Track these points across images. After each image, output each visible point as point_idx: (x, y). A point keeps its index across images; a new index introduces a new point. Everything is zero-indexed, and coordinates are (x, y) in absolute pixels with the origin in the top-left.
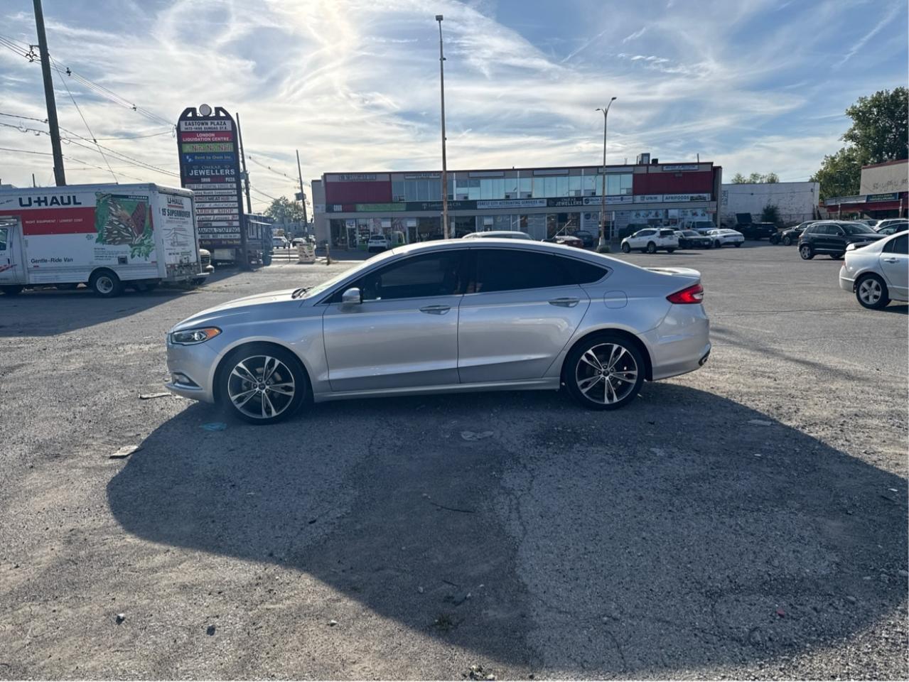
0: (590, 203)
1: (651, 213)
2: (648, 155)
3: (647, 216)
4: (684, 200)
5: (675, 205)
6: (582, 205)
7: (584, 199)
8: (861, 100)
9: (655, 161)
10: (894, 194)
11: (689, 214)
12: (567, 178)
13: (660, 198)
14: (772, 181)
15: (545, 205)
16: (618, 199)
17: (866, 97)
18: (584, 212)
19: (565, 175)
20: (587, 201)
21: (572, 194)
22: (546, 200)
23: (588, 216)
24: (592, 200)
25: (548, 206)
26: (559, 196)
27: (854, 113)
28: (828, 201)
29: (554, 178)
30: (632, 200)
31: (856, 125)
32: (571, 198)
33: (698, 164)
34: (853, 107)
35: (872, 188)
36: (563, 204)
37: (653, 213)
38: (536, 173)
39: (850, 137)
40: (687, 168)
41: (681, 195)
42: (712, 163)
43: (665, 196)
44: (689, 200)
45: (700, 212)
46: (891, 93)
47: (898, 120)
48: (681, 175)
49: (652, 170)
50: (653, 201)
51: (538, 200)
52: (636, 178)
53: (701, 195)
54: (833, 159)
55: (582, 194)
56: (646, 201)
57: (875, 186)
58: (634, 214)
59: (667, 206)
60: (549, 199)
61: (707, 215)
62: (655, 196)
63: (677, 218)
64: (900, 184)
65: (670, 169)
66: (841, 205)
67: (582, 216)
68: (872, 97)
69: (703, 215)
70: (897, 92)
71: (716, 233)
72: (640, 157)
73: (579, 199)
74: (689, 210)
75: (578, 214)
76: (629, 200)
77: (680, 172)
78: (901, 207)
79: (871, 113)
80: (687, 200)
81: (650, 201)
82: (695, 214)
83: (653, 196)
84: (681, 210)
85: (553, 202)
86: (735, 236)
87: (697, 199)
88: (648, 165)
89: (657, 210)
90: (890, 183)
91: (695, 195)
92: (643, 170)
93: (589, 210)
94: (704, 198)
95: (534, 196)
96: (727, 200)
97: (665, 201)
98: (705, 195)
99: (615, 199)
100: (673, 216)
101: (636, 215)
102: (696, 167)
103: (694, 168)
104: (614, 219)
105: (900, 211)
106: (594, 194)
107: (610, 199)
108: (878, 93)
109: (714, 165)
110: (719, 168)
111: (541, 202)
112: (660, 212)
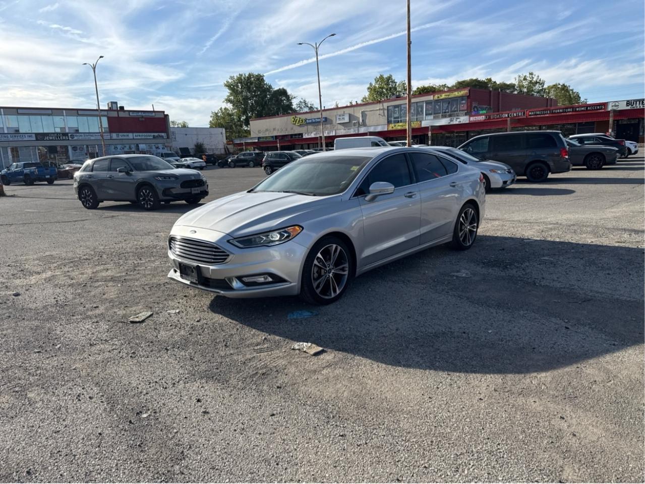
0: (75, 138)
1: (125, 147)
2: (116, 103)
3: (123, 149)
4: (148, 138)
5: (142, 142)
6: (68, 140)
7: (69, 135)
8: (232, 78)
9: (122, 108)
10: (272, 137)
11: (154, 147)
12: (51, 117)
13: (131, 135)
14: (184, 126)
15: (34, 139)
16: (99, 136)
17: (234, 77)
18: (71, 146)
19: (49, 115)
20: (72, 136)
21: (58, 130)
22: (34, 135)
23: (75, 148)
24: (76, 136)
25: (37, 140)
26: (46, 131)
27: (228, 86)
28: (235, 140)
29: (39, 117)
30: (109, 137)
31: (231, 94)
32: (57, 133)
33: (154, 112)
34: (227, 82)
35: (257, 133)
36: (51, 138)
37: (128, 147)
38: (20, 111)
39: (228, 101)
40: (147, 114)
41: (145, 134)
42: (164, 112)
43: (135, 134)
44: (152, 138)
45: (161, 146)
46: (247, 75)
47: (252, 92)
48: (144, 119)
49: (121, 114)
50: (127, 138)
51: (26, 135)
52: (110, 120)
53: (160, 134)
54: (216, 114)
55: (67, 131)
56: (120, 137)
57: (259, 132)
58: (113, 147)
59: (138, 142)
60: (37, 134)
61: (166, 148)
62: (127, 134)
63: (145, 150)
64: (272, 130)
65: (135, 114)
66: (245, 143)
67: (70, 149)
68: (237, 77)
69: (163, 148)
70: (250, 75)
71: (186, 160)
72: (110, 104)
73: (65, 134)
74: (153, 145)
75: (66, 147)
76: (107, 136)
77: (142, 117)
78: (278, 145)
79: (237, 86)
80: (150, 138)
81: (123, 137)
82: (157, 148)
83: (125, 134)
84: (147, 145)
85: (40, 136)
86: (200, 162)
87: (157, 137)
88: (117, 111)
89: (130, 145)
90: (267, 130)
91: (156, 134)
92: (114, 114)
93: (74, 143)
94: (162, 137)
95: (21, 131)
96: (175, 138)
97: (135, 138)
98: (163, 134)
99: (96, 136)
100: (143, 149)
101: (115, 148)
102: (154, 114)
103: (151, 115)
104: (97, 151)
105: (278, 146)
106: (77, 131)
107: (91, 136)
108: (240, 74)
109: (165, 113)
110: (167, 115)
111: (30, 136)
112: (133, 146)
